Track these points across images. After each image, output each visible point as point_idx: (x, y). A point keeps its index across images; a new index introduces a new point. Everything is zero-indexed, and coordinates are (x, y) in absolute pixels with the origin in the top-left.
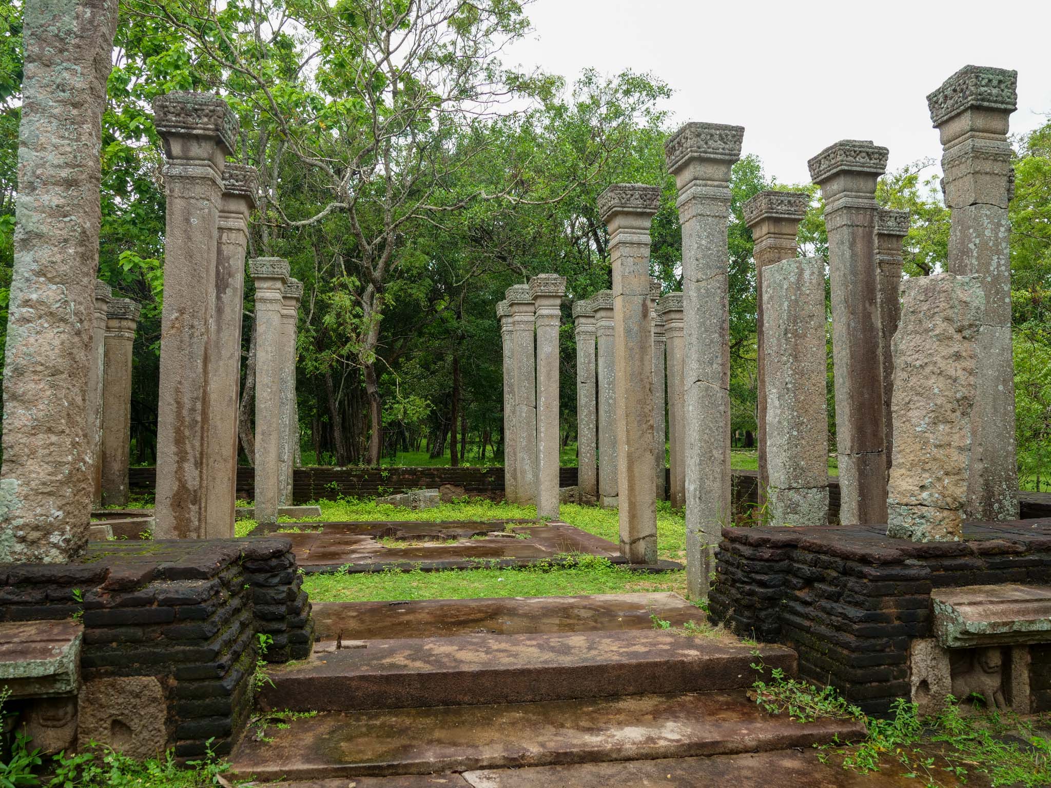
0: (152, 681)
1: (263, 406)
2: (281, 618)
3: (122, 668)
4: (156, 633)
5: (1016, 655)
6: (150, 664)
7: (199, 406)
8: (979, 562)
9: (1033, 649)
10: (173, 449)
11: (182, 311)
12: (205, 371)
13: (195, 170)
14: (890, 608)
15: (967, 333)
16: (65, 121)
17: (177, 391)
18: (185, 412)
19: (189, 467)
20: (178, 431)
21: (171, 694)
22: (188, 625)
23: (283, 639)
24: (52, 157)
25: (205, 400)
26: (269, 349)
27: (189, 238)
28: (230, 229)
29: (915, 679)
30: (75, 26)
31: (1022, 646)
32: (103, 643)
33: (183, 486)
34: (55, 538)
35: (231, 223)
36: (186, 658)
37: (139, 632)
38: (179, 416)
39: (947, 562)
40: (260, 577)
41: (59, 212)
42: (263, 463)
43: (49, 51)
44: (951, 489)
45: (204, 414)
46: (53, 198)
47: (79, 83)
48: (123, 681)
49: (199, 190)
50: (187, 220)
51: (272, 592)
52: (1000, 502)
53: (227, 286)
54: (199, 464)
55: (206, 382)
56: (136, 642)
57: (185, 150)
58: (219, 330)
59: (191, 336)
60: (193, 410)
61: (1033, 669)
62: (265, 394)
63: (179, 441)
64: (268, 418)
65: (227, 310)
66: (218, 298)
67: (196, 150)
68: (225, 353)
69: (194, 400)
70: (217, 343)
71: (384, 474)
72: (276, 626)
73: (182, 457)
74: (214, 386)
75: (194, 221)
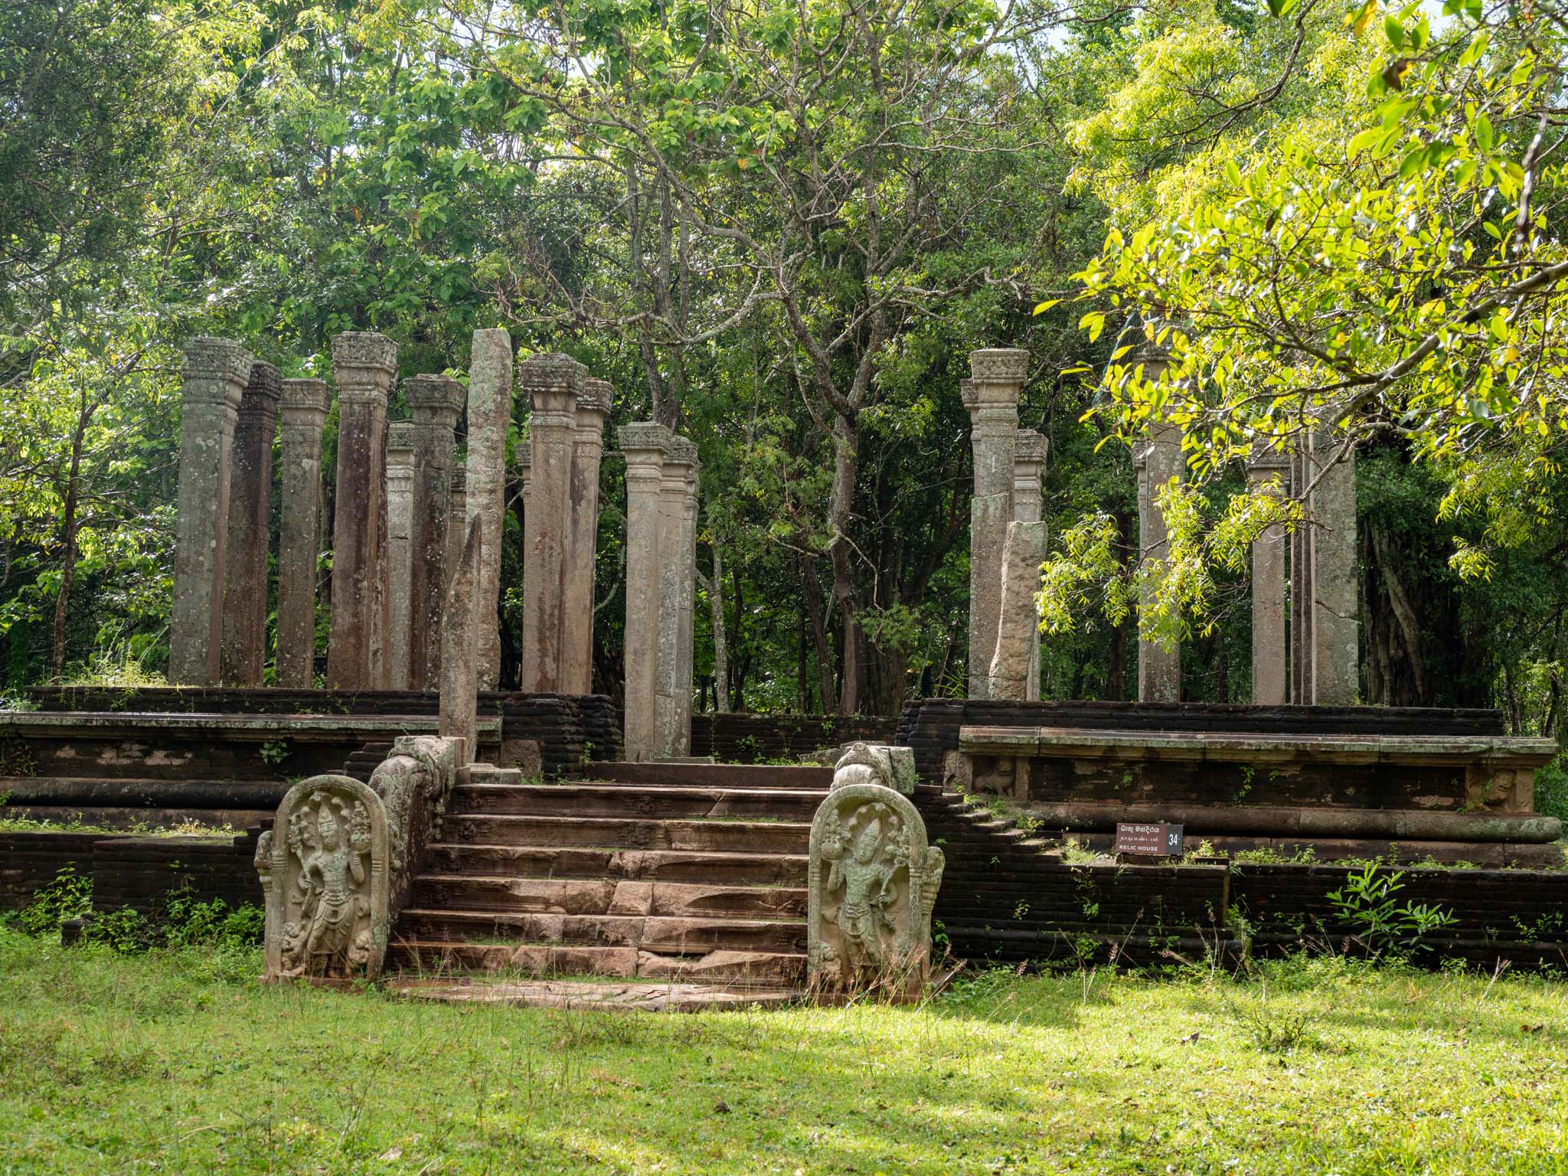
0: (533, 742)
1: (635, 617)
2: (600, 735)
3: (520, 735)
4: (536, 719)
5: (1019, 765)
6: (533, 735)
7: (556, 612)
8: (1017, 712)
9: (1032, 760)
10: (537, 646)
11: (543, 535)
12: (561, 583)
13: (553, 420)
14: (932, 730)
15: (1030, 562)
16: (488, 457)
17: (540, 599)
18: (546, 617)
19: (549, 661)
20: (541, 632)
21: (542, 750)
22: (550, 717)
23: (601, 748)
24: (483, 478)
25: (561, 606)
26: (643, 543)
27: (549, 476)
28: (584, 443)
29: (947, 774)
30: (492, 406)
31: (1023, 759)
32: (512, 723)
33: (544, 675)
34: (486, 678)
35: (585, 437)
36: (549, 733)
37: (527, 719)
38: (541, 619)
39: (993, 711)
40: (589, 712)
41: (487, 507)
42: (636, 691)
43: (481, 420)
44: (1015, 666)
45: (561, 619)
46: (483, 499)
47: (495, 437)
48: (521, 742)
49: (556, 436)
50: (547, 461)
51: (595, 721)
52: (1161, 692)
53: (581, 498)
54: (556, 659)
55: (562, 593)
56: (526, 724)
57: (545, 403)
58: (575, 541)
59: (551, 556)
60: (552, 615)
61: (1033, 775)
62: (638, 602)
63: (541, 640)
64: (642, 632)
65: (582, 522)
66: (574, 510)
67: (553, 403)
68: (580, 563)
69: (553, 607)
70: (573, 556)
71: (828, 726)
72: (598, 739)
73: (543, 653)
74: (570, 594)
75: (552, 461)
